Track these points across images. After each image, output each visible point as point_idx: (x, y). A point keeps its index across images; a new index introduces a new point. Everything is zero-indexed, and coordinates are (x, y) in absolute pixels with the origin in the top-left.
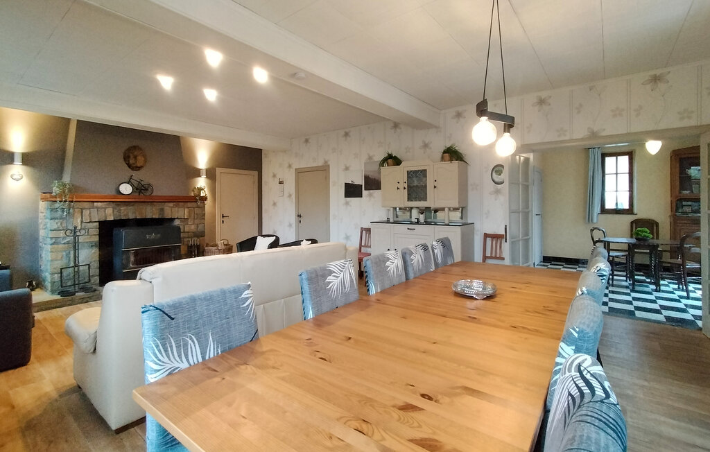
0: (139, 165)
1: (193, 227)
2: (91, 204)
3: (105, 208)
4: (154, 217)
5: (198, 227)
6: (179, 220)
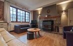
1: (58, 22)
6: (54, 21)
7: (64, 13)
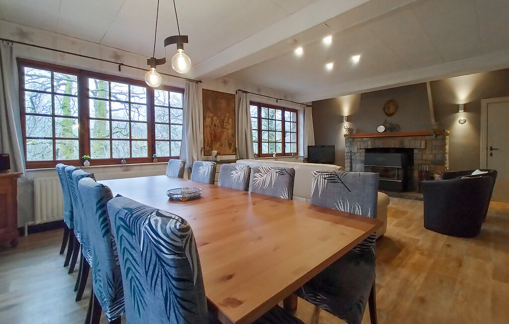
0: (391, 113)
1: (430, 157)
2: (361, 139)
3: (367, 142)
4: (396, 147)
5: (435, 157)
6: (417, 150)
7: (462, 116)
